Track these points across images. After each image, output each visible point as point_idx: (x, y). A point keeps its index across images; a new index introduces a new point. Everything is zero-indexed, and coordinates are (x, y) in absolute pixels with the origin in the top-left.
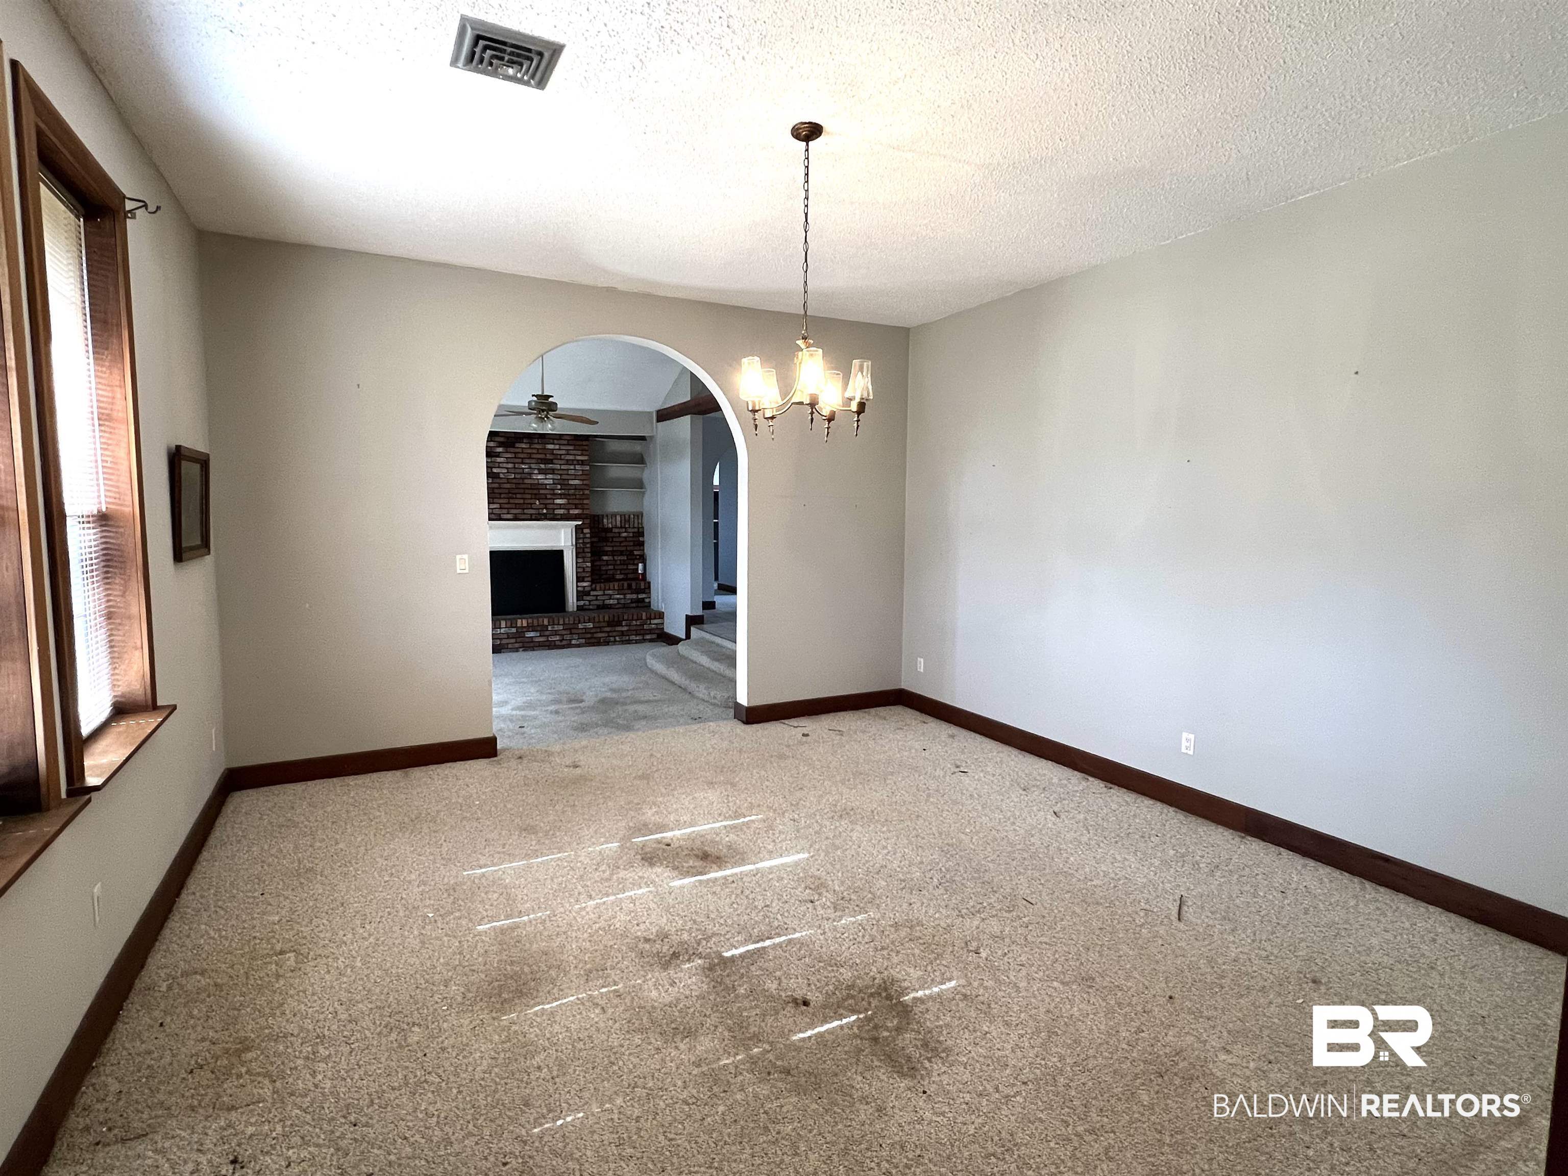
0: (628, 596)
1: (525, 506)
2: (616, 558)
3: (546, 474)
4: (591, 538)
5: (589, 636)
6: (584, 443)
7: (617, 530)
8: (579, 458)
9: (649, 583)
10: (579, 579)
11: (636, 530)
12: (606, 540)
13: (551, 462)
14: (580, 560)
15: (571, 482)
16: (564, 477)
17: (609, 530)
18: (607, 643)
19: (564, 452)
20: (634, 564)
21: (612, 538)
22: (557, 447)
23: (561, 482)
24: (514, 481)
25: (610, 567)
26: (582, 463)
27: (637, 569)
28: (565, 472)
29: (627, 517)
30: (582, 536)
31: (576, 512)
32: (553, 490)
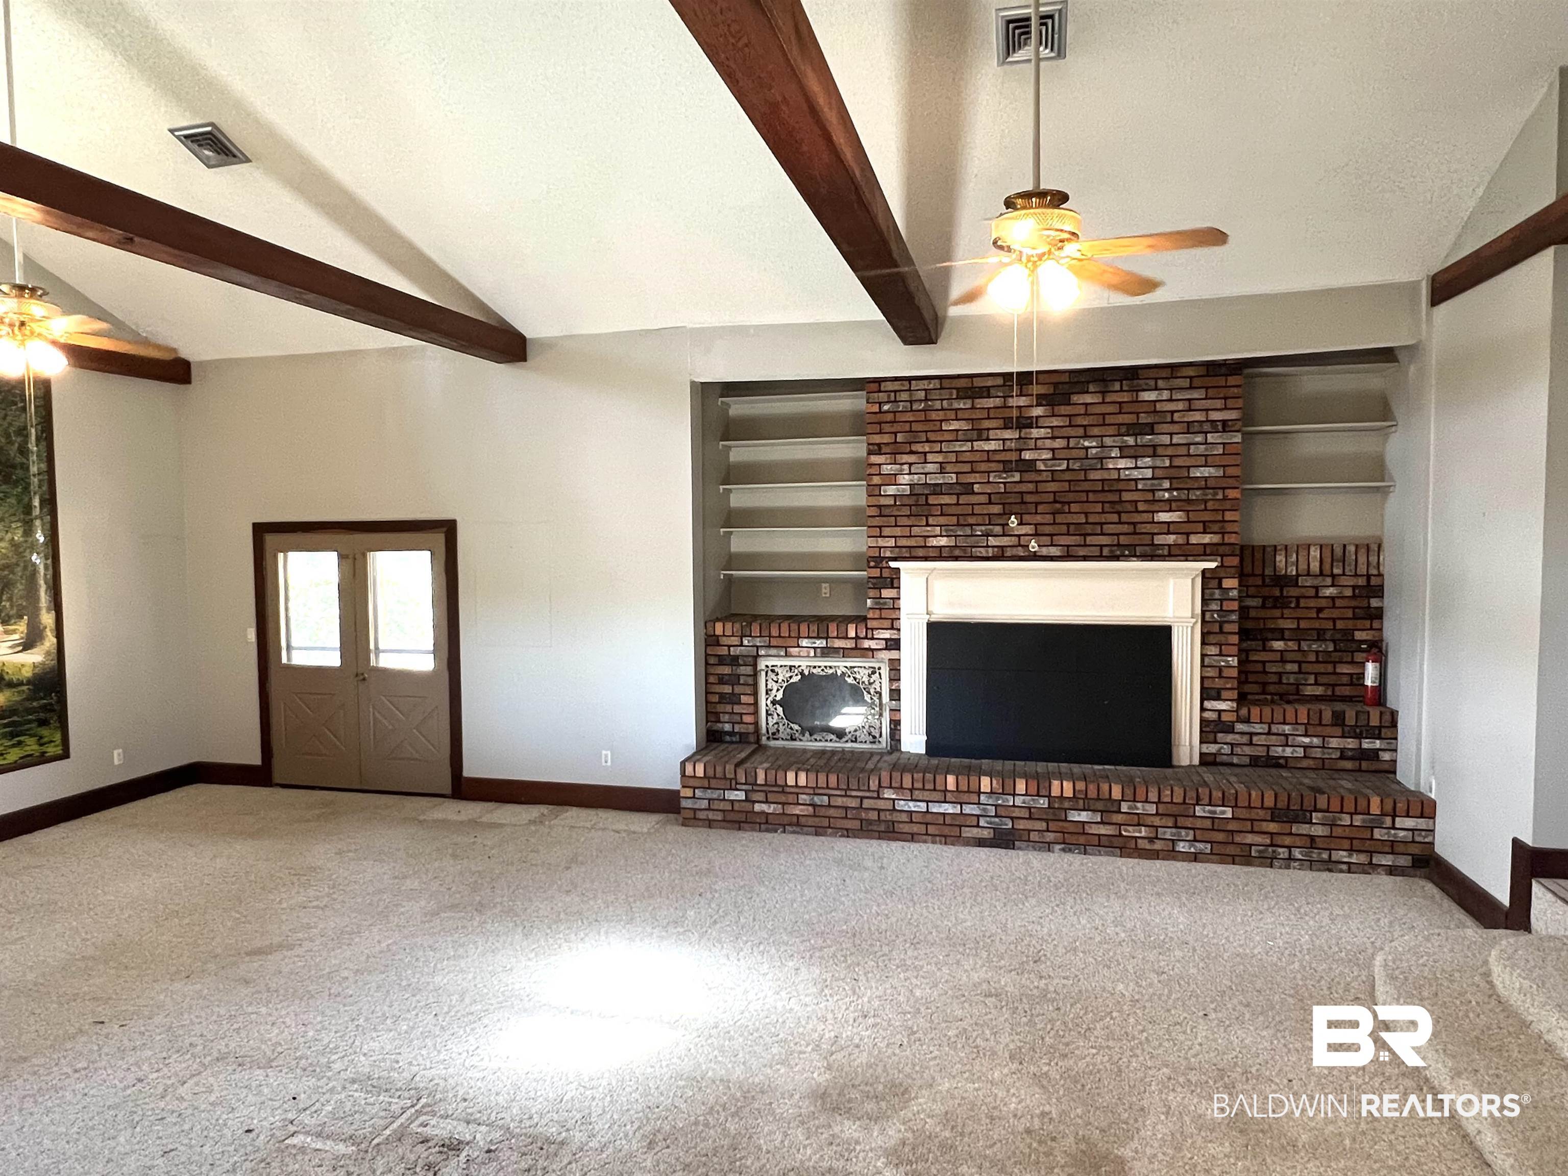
0: (1334, 743)
1: (1089, 529)
2: (1304, 646)
3: (1136, 457)
4: (1240, 599)
5: (1220, 837)
6: (1232, 380)
7: (1309, 582)
8: (1215, 416)
9: (1394, 714)
10: (1207, 693)
11: (1361, 582)
12: (1280, 603)
13: (1150, 429)
14: (1213, 650)
15: (1197, 473)
16: (1178, 462)
17: (1293, 581)
18: (1268, 861)
19: (1180, 406)
20: (1352, 662)
21: (1298, 599)
22: (1166, 395)
23: (1174, 473)
24: (1068, 476)
25: (1290, 667)
26: (1225, 426)
27: (1362, 676)
28: (1183, 451)
29: (1338, 551)
30: (1217, 594)
31: (1207, 539)
32: (1153, 491)
